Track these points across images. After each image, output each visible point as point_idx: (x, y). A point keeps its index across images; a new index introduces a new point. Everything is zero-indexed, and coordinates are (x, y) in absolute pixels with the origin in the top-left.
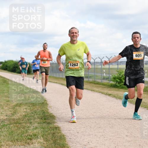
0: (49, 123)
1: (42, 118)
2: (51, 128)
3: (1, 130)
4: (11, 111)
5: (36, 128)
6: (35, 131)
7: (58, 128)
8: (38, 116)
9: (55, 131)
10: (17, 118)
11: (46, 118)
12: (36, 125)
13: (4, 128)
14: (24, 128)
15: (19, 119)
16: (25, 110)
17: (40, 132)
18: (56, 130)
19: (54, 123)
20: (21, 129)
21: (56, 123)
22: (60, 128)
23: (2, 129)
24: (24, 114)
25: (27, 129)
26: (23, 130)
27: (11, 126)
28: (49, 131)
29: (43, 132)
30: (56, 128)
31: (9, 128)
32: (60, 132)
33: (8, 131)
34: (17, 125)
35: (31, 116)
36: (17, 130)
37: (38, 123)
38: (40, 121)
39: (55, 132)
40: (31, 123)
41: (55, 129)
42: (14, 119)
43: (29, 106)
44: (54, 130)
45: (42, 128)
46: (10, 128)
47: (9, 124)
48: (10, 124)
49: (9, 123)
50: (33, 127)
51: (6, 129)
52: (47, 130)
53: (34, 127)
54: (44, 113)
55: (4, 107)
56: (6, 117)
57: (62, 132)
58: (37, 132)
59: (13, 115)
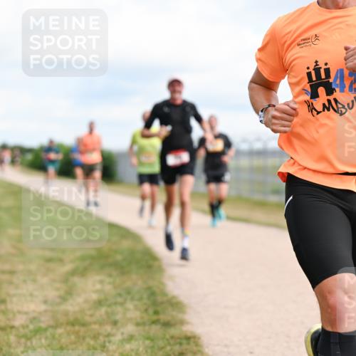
0: (167, 325)
1: (146, 310)
2: (172, 337)
3: (32, 343)
4: (57, 289)
5: (131, 338)
6: (128, 347)
7: (192, 340)
8: (136, 303)
9: (185, 346)
10: (77, 308)
11: (159, 309)
12: (130, 328)
13: (38, 337)
14: (95, 337)
15: (82, 311)
16: (98, 286)
17: (141, 349)
18: (188, 344)
19: (182, 322)
20: (88, 340)
21: (188, 323)
22: (199, 338)
23: (34, 341)
24: (95, 297)
25: (105, 342)
26: (92, 342)
27: (60, 331)
28: (168, 348)
29: (149, 351)
30: (188, 338)
31: (53, 337)
32: (199, 351)
33: (49, 346)
34: (77, 328)
35: (116, 303)
36: (75, 343)
37: (138, 324)
38: (142, 318)
39: (186, 349)
40: (115, 323)
41: (184, 342)
42: (66, 314)
43: (110, 276)
44: (181, 344)
45: (148, 338)
46: (57, 336)
47: (52, 327)
48: (55, 327)
49: (52, 323)
50: (122, 334)
51: (43, 341)
52: (161, 343)
53: (125, 336)
54: (153, 294)
55: (39, 278)
56: (43, 307)
57: (206, 350)
58: (132, 350)
59: (64, 299)
